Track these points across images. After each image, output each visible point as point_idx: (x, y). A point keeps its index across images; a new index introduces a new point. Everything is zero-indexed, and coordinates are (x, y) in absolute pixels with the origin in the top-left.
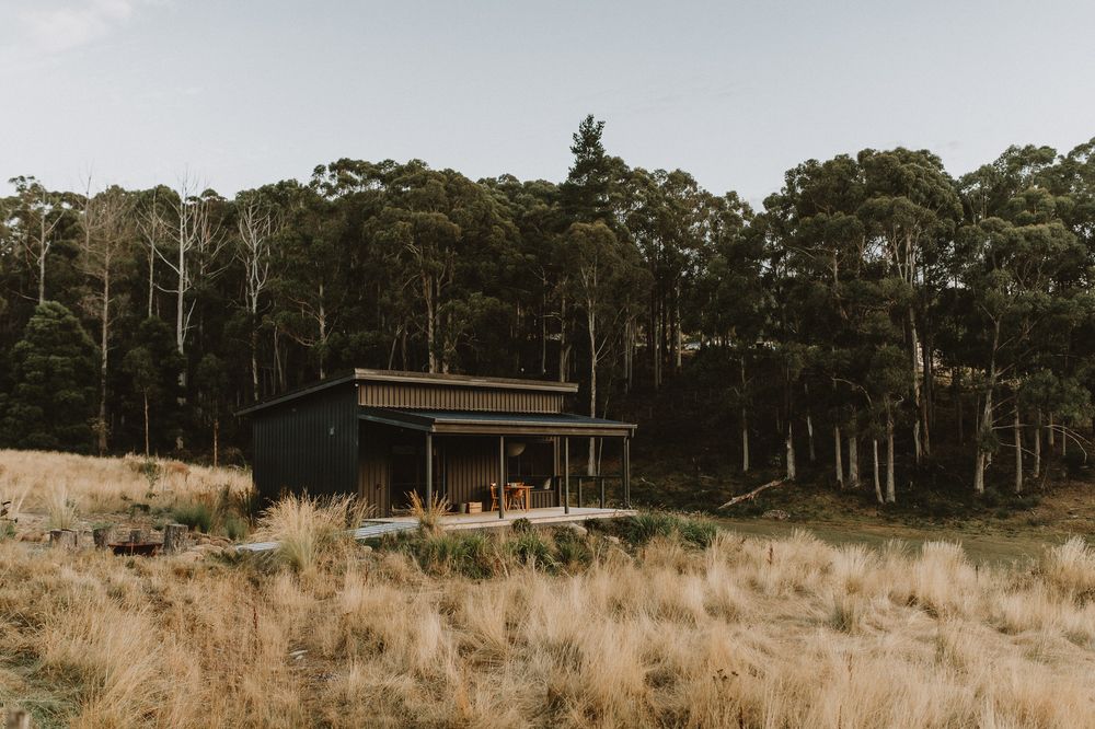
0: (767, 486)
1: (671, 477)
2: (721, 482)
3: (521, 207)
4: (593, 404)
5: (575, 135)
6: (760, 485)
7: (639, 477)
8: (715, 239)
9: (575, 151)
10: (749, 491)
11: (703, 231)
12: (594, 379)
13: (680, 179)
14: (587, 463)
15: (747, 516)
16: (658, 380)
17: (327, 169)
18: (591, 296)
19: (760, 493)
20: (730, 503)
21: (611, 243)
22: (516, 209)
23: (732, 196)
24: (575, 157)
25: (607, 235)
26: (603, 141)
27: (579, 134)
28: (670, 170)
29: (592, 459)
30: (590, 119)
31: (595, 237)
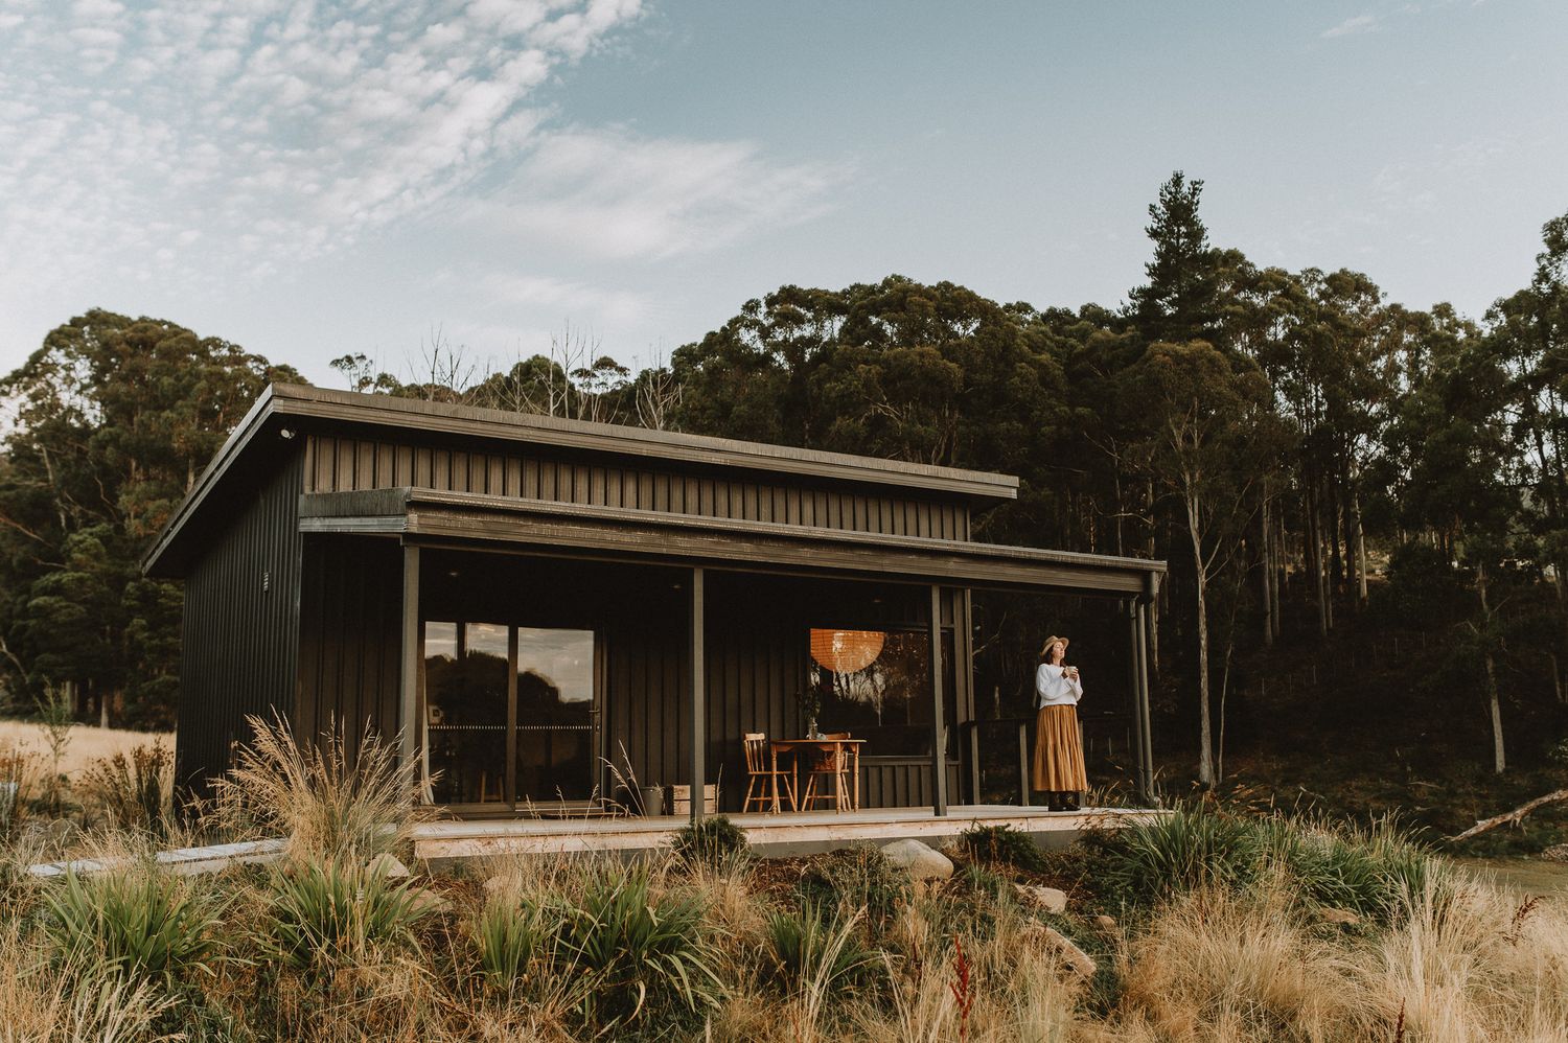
0: (1546, 799)
1: (1354, 783)
2: (1452, 793)
3: (1073, 341)
4: (1204, 656)
5: (1152, 208)
6: (1532, 799)
7: (1296, 782)
8: (1418, 381)
9: (1154, 234)
10: (1511, 809)
11: (1393, 369)
12: (1203, 612)
13: (1348, 285)
14: (1199, 761)
15: (1510, 855)
16: (1327, 621)
17: (763, 304)
18: (1190, 467)
19: (1532, 812)
20: (1473, 831)
21: (1221, 372)
22: (1064, 345)
23: (1443, 310)
24: (1155, 244)
25: (1212, 361)
26: (1203, 215)
27: (1159, 205)
28: (1329, 270)
29: (1206, 752)
30: (1177, 180)
31: (1191, 364)
